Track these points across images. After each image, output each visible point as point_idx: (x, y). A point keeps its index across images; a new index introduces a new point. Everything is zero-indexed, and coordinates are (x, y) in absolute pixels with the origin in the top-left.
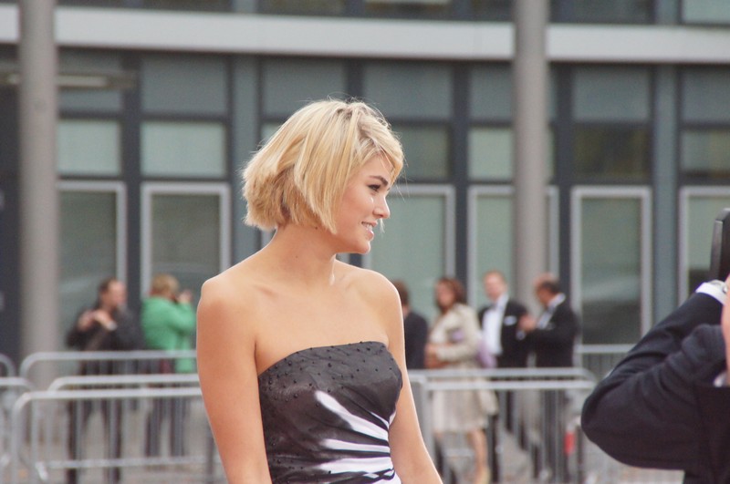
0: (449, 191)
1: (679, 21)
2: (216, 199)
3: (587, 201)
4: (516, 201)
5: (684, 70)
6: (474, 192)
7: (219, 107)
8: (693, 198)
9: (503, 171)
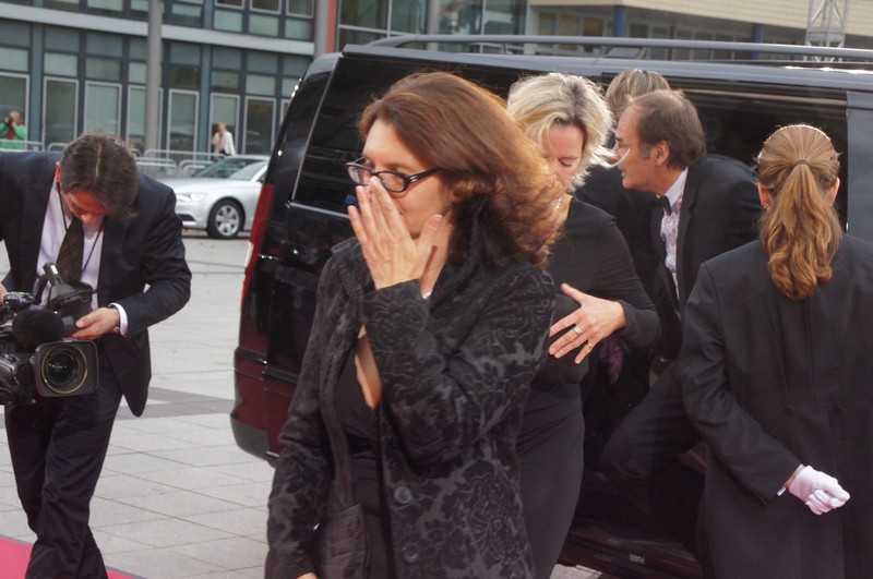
0: (120, 86)
1: (212, 28)
2: (24, 80)
3: (173, 94)
4: (146, 91)
5: (213, 47)
6: (130, 87)
7: (27, 44)
8: (215, 97)
9: (143, 80)
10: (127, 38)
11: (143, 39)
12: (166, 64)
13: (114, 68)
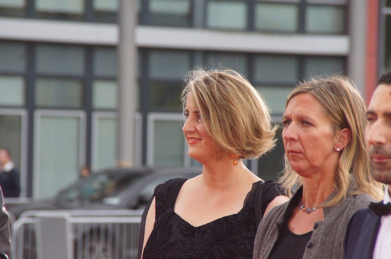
0: (82, 114)
1: (205, 26)
3: (157, 122)
4: (119, 121)
6: (96, 116)
10: (89, 49)
11: (111, 49)
12: (144, 81)
13: (74, 90)
